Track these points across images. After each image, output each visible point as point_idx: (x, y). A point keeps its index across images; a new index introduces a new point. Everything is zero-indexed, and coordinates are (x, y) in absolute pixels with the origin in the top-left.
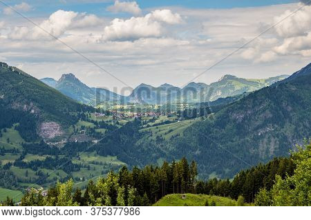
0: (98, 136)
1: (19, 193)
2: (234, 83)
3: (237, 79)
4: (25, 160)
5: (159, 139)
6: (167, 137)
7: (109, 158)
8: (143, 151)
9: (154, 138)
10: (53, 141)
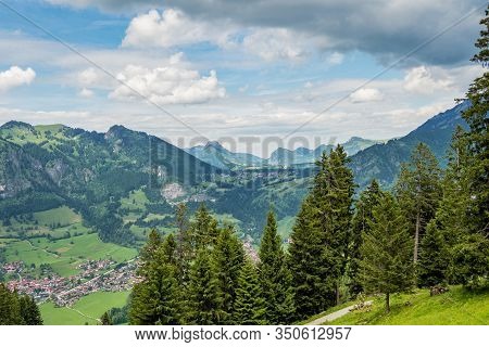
0: (216, 195)
1: (135, 250)
2: (359, 143)
3: (363, 140)
4: (146, 220)
5: (274, 197)
6: (281, 195)
7: (225, 215)
8: (258, 208)
9: (269, 196)
10: (175, 200)
